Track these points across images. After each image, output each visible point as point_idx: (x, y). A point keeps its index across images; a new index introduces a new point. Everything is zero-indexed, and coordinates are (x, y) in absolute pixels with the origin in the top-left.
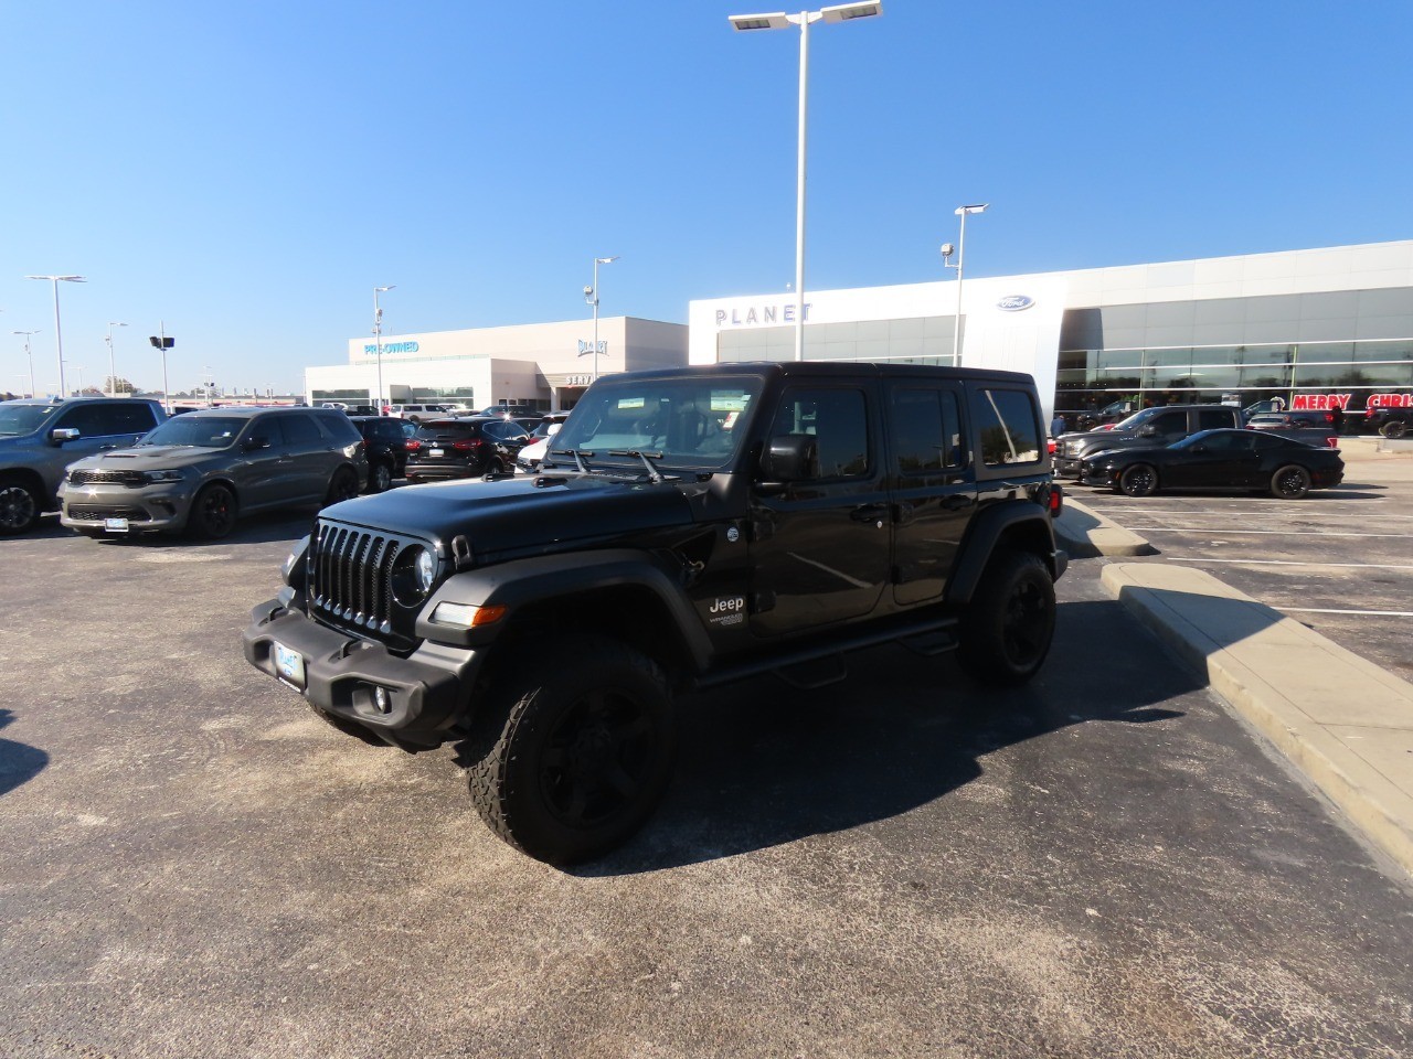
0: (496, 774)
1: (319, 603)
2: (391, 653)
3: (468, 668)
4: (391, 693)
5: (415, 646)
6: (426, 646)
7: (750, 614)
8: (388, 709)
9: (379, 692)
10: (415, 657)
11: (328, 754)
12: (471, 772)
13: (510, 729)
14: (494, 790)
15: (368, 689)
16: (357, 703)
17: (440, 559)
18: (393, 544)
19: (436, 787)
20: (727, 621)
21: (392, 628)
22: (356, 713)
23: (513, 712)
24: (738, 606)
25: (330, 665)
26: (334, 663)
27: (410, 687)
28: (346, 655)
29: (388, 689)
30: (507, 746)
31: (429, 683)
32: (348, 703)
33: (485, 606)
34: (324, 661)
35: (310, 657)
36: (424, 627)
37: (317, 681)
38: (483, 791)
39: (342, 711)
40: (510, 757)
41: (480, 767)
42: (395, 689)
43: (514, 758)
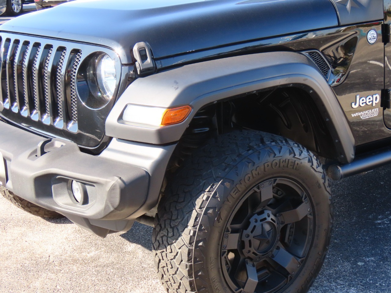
0: (185, 258)
1: (7, 106)
2: (82, 150)
3: (158, 165)
4: (88, 187)
5: (104, 145)
6: (114, 144)
7: (384, 109)
8: (86, 201)
9: (76, 186)
10: (105, 154)
11: (17, 231)
12: (159, 255)
13: (196, 218)
14: (184, 272)
15: (66, 181)
16: (57, 195)
17: (123, 65)
18: (76, 52)
19: (111, 259)
20: (365, 115)
21: (80, 128)
22: (56, 204)
23: (198, 202)
24: (374, 102)
25: (29, 162)
26: (33, 160)
27: (107, 183)
28: (43, 153)
29: (84, 183)
30: (195, 232)
31: (125, 179)
32: (49, 194)
33: (172, 108)
34: (24, 157)
35: (9, 155)
36: (114, 128)
37: (17, 176)
38: (172, 272)
39: (44, 202)
40: (197, 242)
41: (169, 250)
42: (92, 183)
43: (201, 244)
